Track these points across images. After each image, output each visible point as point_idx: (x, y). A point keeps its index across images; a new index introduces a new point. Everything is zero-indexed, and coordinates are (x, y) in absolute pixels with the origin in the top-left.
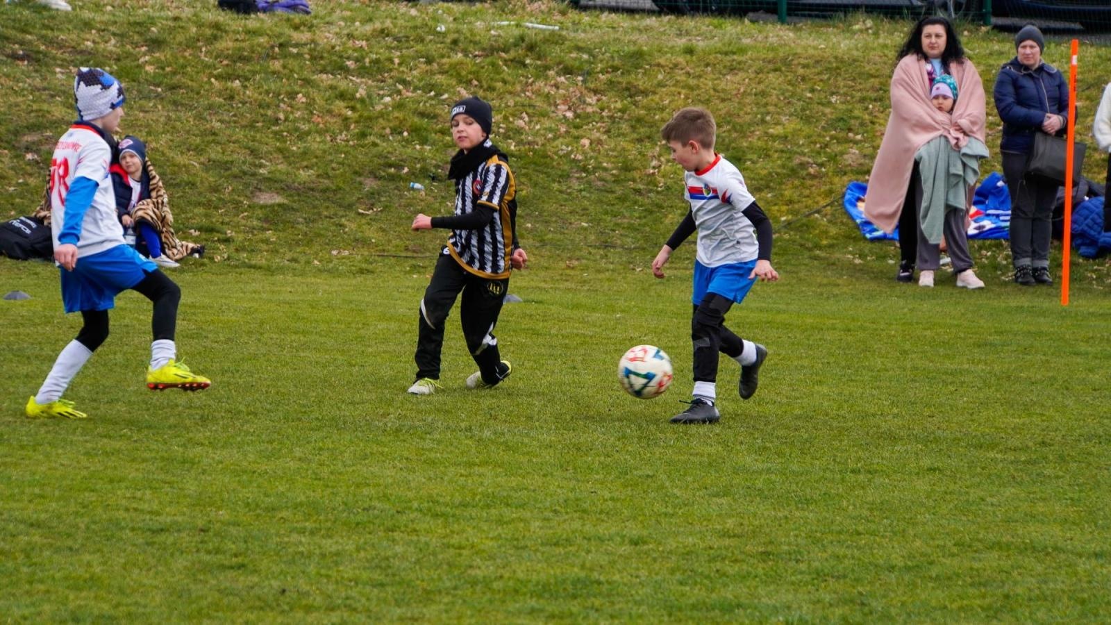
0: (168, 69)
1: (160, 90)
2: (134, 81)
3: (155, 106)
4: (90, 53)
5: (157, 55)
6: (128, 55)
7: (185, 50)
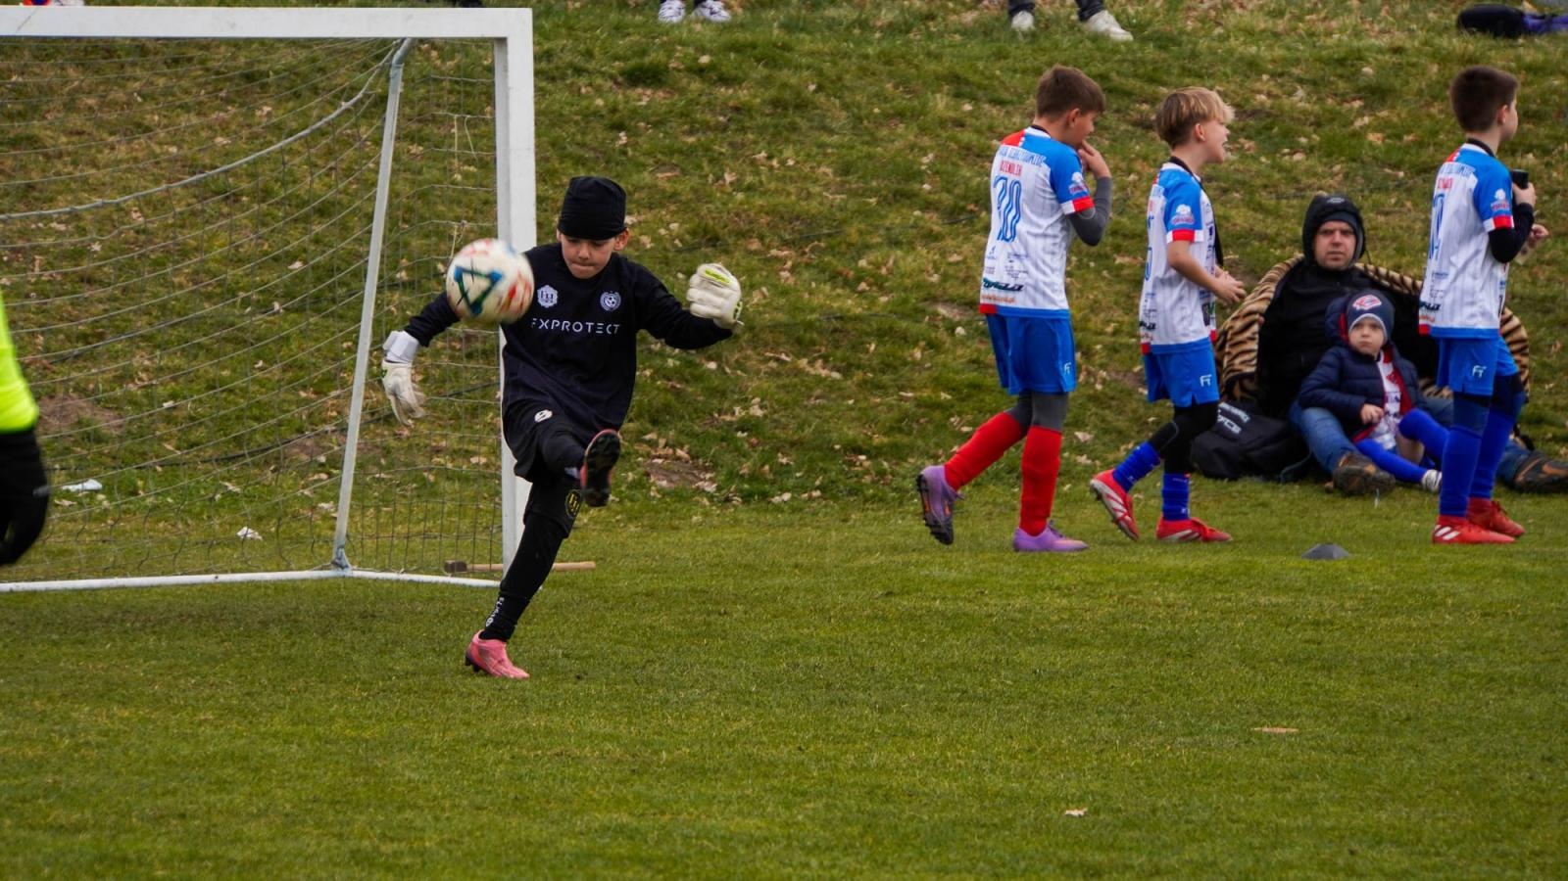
0: (1408, 138)
1: (1401, 174)
2: (1354, 160)
3: (1400, 203)
4: (1269, 115)
5: (1384, 113)
6: (1333, 116)
7: (1429, 105)
